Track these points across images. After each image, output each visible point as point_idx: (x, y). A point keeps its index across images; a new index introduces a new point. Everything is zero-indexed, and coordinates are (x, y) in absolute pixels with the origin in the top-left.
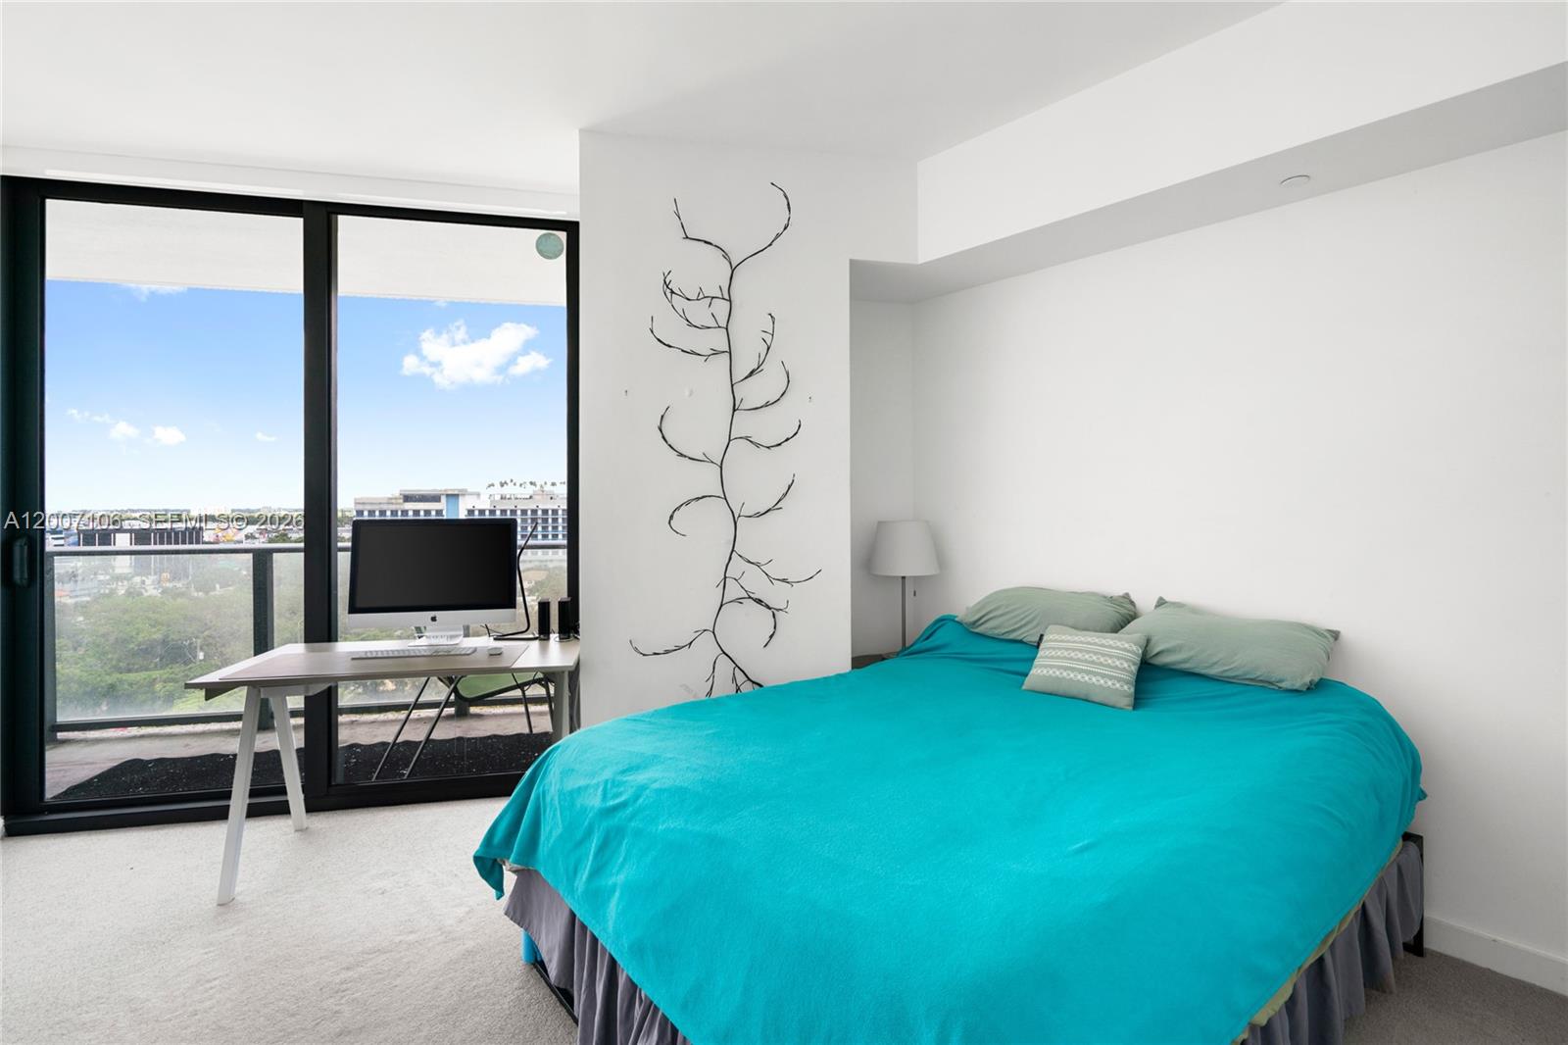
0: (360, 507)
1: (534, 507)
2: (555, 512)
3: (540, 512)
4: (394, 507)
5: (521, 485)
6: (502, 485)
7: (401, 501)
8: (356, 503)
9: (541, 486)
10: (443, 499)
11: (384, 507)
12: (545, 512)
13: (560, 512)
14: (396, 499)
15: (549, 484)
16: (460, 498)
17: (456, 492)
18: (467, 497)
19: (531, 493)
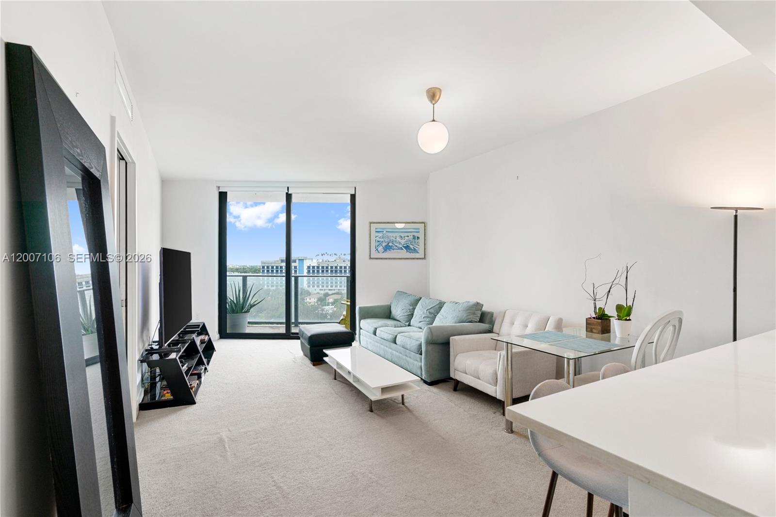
0: (263, 265)
1: (336, 265)
2: (345, 267)
3: (339, 268)
4: (277, 265)
5: (330, 255)
6: (322, 255)
7: (280, 262)
8: (262, 263)
9: (339, 256)
10: (297, 261)
11: (273, 265)
12: (341, 267)
13: (348, 268)
14: (278, 261)
15: (343, 254)
16: (304, 261)
17: (303, 258)
18: (307, 260)
19: (335, 259)
